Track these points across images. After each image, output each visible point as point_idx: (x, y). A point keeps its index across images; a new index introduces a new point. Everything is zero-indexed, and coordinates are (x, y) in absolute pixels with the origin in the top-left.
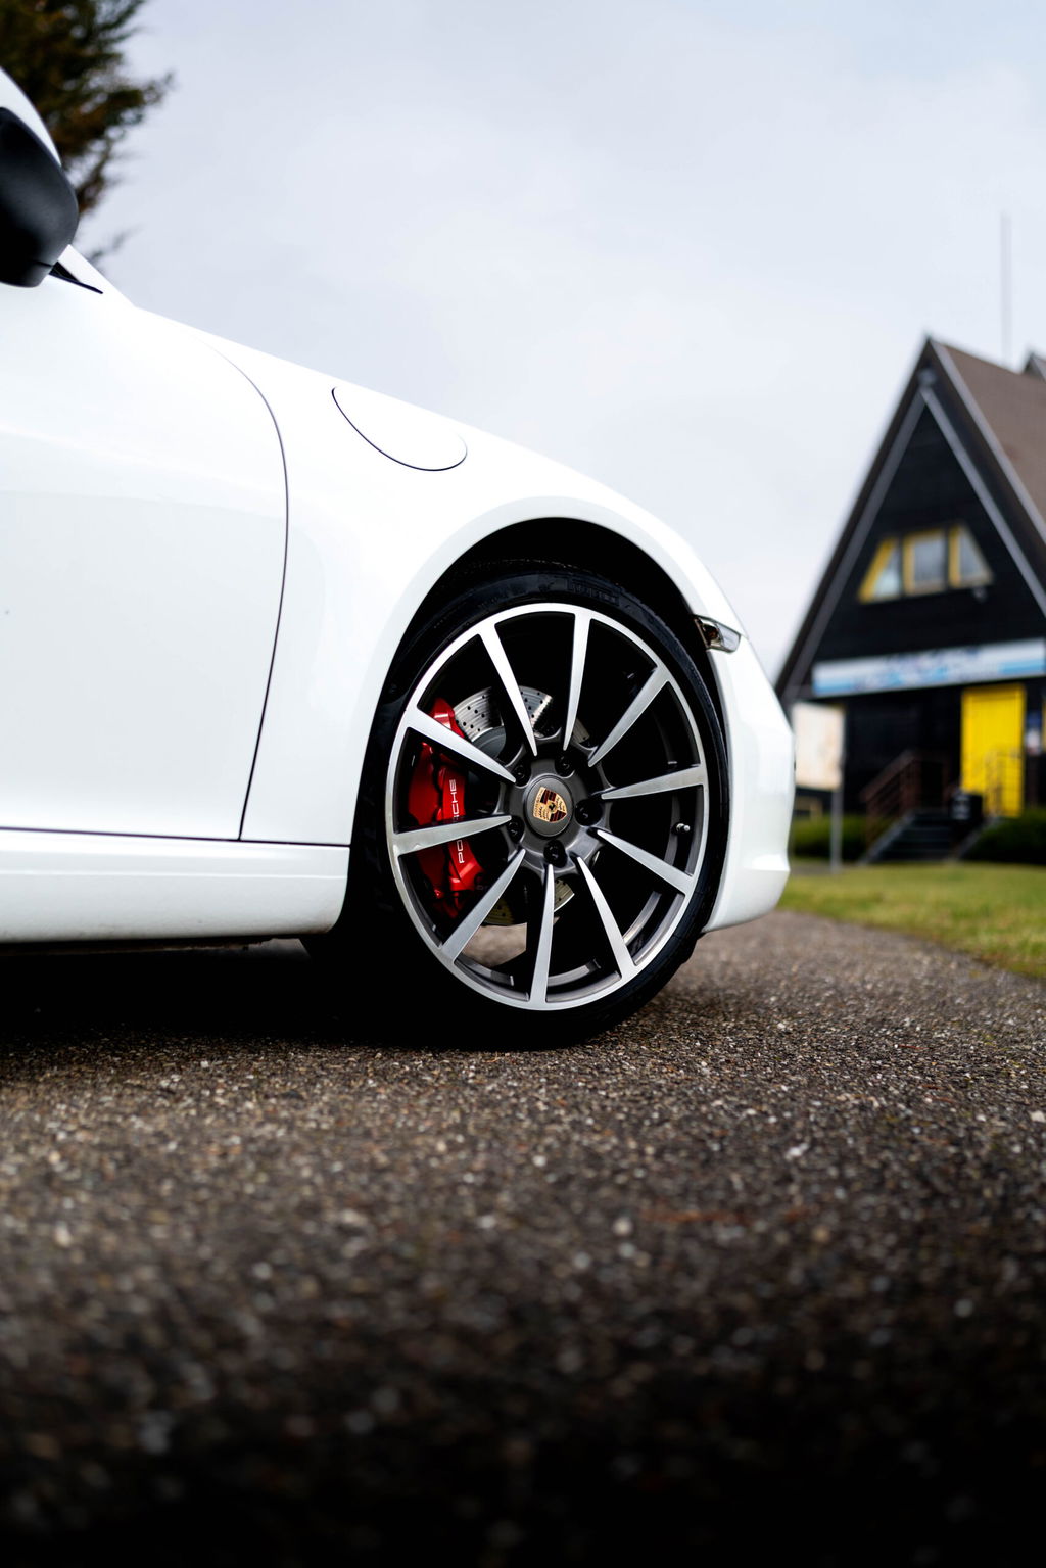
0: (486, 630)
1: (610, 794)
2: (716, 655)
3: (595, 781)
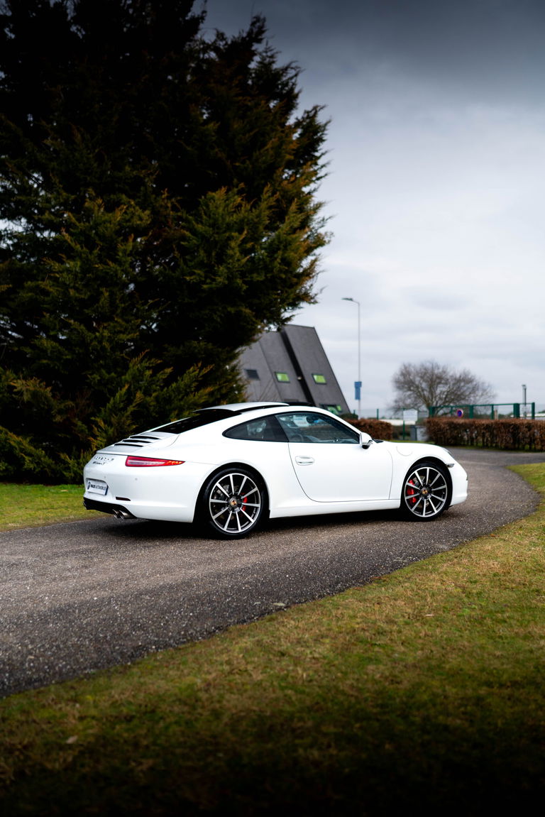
0: (416, 472)
1: (433, 490)
2: (450, 469)
3: (431, 488)
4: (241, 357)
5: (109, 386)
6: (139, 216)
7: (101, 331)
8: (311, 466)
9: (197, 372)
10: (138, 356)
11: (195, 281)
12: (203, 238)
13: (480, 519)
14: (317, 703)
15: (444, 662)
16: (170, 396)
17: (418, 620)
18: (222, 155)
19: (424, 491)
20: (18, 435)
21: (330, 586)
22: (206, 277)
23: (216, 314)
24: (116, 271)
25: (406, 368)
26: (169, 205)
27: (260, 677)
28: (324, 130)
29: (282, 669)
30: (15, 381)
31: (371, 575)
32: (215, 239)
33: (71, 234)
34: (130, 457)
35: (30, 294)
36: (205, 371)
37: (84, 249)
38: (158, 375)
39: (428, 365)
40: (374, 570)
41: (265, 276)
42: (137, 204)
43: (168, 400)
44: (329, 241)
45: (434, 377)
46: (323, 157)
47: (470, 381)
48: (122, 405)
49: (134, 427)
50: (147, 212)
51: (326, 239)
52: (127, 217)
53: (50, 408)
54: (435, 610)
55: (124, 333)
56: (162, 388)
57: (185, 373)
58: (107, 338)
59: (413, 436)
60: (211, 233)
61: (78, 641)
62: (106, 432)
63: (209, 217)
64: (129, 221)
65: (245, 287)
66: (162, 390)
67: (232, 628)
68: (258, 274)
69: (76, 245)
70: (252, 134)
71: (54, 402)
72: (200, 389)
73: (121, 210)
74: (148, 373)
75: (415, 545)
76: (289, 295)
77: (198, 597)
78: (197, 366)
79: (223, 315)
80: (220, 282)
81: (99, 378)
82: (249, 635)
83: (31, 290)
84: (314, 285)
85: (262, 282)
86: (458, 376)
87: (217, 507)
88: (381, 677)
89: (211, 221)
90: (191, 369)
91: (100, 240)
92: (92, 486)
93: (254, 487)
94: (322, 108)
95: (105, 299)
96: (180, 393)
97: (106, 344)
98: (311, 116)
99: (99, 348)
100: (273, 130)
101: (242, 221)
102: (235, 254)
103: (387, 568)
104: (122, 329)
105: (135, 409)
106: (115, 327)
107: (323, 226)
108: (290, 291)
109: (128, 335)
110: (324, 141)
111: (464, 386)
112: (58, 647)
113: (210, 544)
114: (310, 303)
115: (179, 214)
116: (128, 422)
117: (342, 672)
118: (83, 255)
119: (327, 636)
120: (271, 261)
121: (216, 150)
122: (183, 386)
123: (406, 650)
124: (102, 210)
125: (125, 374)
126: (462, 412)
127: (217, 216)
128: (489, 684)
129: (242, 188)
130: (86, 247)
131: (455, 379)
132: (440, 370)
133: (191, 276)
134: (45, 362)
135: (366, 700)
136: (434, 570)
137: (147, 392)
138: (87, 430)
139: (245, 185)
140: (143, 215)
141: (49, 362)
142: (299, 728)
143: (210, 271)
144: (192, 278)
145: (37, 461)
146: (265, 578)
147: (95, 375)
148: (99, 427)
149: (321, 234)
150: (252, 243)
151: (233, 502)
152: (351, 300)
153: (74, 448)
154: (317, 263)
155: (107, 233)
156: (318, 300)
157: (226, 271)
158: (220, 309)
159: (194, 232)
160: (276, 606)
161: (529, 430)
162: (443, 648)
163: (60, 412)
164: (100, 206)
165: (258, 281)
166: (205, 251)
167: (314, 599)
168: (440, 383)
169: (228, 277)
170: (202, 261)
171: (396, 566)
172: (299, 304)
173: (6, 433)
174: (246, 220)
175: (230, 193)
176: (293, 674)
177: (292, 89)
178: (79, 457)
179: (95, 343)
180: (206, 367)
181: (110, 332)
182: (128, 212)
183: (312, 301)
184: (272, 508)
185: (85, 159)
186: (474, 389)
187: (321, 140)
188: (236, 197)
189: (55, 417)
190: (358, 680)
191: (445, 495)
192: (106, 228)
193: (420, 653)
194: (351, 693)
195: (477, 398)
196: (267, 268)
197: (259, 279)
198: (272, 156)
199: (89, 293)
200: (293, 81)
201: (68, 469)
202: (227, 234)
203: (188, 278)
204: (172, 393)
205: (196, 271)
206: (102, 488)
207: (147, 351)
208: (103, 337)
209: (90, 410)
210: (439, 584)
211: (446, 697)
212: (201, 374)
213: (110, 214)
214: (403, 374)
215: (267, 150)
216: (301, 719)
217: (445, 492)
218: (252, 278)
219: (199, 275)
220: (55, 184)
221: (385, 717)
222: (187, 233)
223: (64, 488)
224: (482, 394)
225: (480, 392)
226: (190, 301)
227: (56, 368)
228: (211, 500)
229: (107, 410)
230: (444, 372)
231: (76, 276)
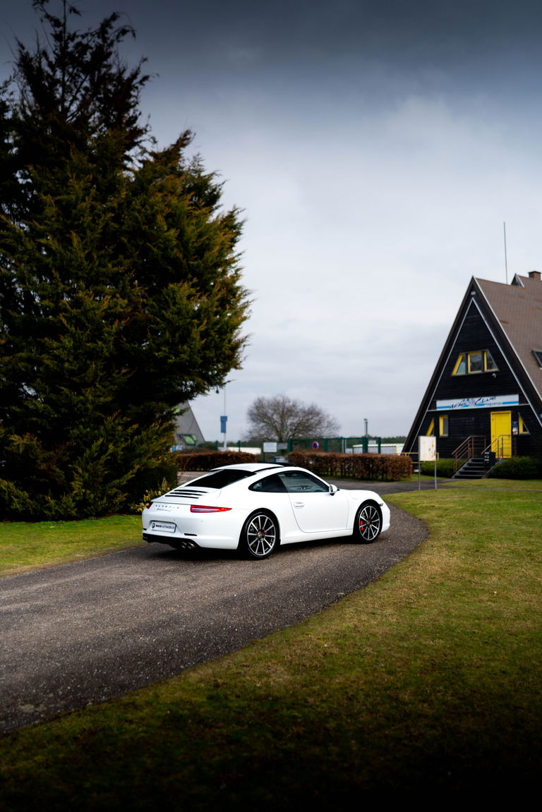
0: (365, 509)
1: (372, 522)
2: (381, 507)
5: (86, 440)
6: (120, 304)
8: (304, 508)
10: (111, 415)
11: (162, 356)
12: (170, 323)
14: (410, 629)
15: (450, 613)
18: (181, 256)
19: (368, 522)
21: (357, 584)
22: (170, 353)
24: (102, 348)
25: (259, 401)
26: (140, 294)
30: (12, 436)
31: (372, 577)
32: (178, 324)
33: (66, 318)
34: (193, 506)
36: (164, 427)
38: (127, 430)
39: (280, 399)
40: (370, 574)
43: (131, 449)
45: (285, 410)
47: (318, 414)
48: (96, 455)
49: (106, 472)
50: (126, 301)
52: (110, 305)
53: (37, 458)
55: (102, 396)
56: (127, 441)
57: (147, 427)
58: (90, 401)
60: (176, 319)
62: (83, 477)
63: (174, 305)
64: (113, 309)
65: (200, 361)
67: (331, 605)
68: (210, 350)
69: (71, 327)
70: (202, 240)
71: (40, 453)
73: (106, 299)
74: (120, 428)
77: (291, 592)
78: (158, 422)
80: (183, 358)
81: (78, 433)
83: (22, 359)
86: (307, 409)
87: (252, 538)
88: (428, 619)
89: (177, 310)
90: (153, 425)
91: (89, 323)
92: (158, 526)
93: (271, 525)
96: (142, 443)
97: (89, 406)
98: (231, 216)
99: (82, 409)
101: (200, 310)
102: (196, 337)
103: (376, 573)
104: (101, 394)
105: (109, 458)
106: (96, 392)
109: (105, 398)
111: (311, 419)
114: (237, 369)
115: (147, 301)
116: (102, 469)
118: (76, 335)
121: (176, 251)
122: (145, 439)
124: (91, 299)
125: (99, 429)
126: (318, 444)
127: (182, 306)
129: (195, 282)
130: (79, 329)
131: (305, 412)
132: (291, 404)
134: (35, 419)
135: (430, 627)
137: (117, 445)
138: (64, 476)
139: (197, 279)
140: (122, 303)
141: (38, 420)
143: (173, 347)
144: (160, 353)
145: (22, 502)
146: (314, 581)
147: (75, 431)
148: (77, 472)
151: (259, 535)
154: (247, 339)
155: (96, 318)
157: (188, 350)
159: (162, 317)
160: (341, 594)
163: (45, 461)
164: (89, 296)
166: (171, 333)
167: (356, 590)
168: (291, 415)
169: (190, 354)
170: (168, 341)
172: (230, 370)
174: (203, 310)
175: (186, 285)
178: (61, 498)
179: (80, 405)
180: (164, 423)
181: (92, 396)
182: (111, 300)
183: (238, 367)
184: (281, 538)
185: (78, 258)
186: (320, 422)
188: (192, 290)
189: (40, 466)
190: (419, 621)
191: (378, 525)
192: (95, 315)
193: (435, 610)
194: (421, 625)
195: (323, 429)
196: (217, 347)
197: (211, 355)
199: (78, 365)
200: (220, 187)
201: (49, 508)
202: (188, 321)
203: (156, 354)
204: (135, 444)
205: (163, 349)
206: (170, 527)
207: (118, 411)
208: (87, 400)
209: (66, 458)
212: (161, 429)
214: (257, 408)
216: (410, 634)
217: (378, 523)
218: (205, 354)
219: (165, 351)
224: (327, 426)
225: (326, 424)
226: (154, 371)
227: (43, 424)
228: (248, 534)
229: (84, 459)
230: (294, 406)
231: (69, 351)
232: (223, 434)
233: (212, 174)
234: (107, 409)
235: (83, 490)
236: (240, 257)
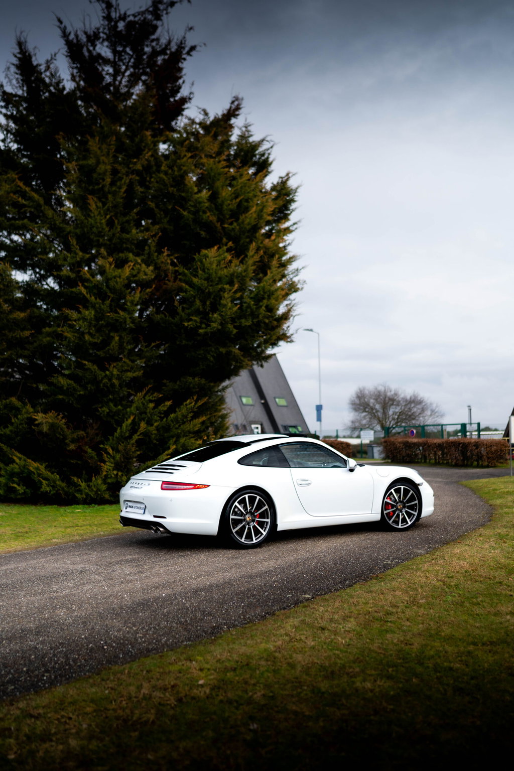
0: (392, 490)
1: (407, 505)
2: (420, 487)
3: (404, 504)
4: (230, 390)
5: (116, 418)
6: (144, 271)
7: (111, 369)
8: (310, 486)
9: (193, 404)
10: (141, 391)
11: (192, 326)
12: (200, 290)
13: (446, 529)
14: (358, 658)
15: (440, 631)
16: (169, 426)
17: (415, 605)
18: (213, 218)
19: (400, 506)
20: (35, 461)
21: (341, 582)
22: (201, 323)
23: (209, 354)
24: (125, 318)
25: (361, 391)
26: (169, 261)
27: (313, 643)
28: (295, 192)
29: (326, 638)
30: (36, 414)
31: (370, 573)
32: (209, 291)
33: (86, 287)
34: (164, 482)
35: (48, 339)
36: (200, 403)
37: (98, 300)
38: (160, 407)
39: (381, 388)
40: (371, 570)
41: (252, 322)
42: (142, 261)
43: (167, 429)
44: (302, 288)
45: (387, 399)
46: (293, 213)
47: (420, 402)
48: (127, 434)
49: (139, 453)
50: (151, 268)
51: (299, 286)
52: (135, 273)
53: (65, 438)
54: (426, 597)
55: (130, 371)
56: (162, 419)
57: (182, 404)
58: (116, 376)
59: (370, 454)
60: (206, 285)
61: (167, 624)
62: (114, 458)
63: (204, 271)
64: (135, 276)
65: (235, 331)
66: (162, 420)
67: (277, 613)
68: (246, 319)
69: (91, 296)
70: (238, 200)
71: (68, 432)
72: (195, 419)
73: (129, 267)
74: (151, 405)
75: (398, 551)
76: (271, 336)
77: (242, 592)
78: (193, 399)
79: (215, 355)
80: (214, 327)
81: (108, 411)
82: (293, 617)
83: (49, 334)
84: (291, 327)
85: (249, 326)
86: (409, 398)
87: (236, 522)
88: (398, 641)
89: (206, 275)
90: (188, 402)
91: (111, 292)
92: (130, 507)
93: (265, 505)
94: (294, 175)
95: (116, 343)
96: (177, 422)
97: (115, 381)
98: (284, 181)
99: (109, 385)
100: (255, 196)
101: (232, 275)
102: (228, 303)
103: (380, 569)
104: (129, 368)
105: (140, 437)
106: (122, 366)
107: (297, 275)
108: (272, 333)
109: (133, 373)
110: (295, 201)
111: (414, 407)
112: (154, 628)
113: (232, 553)
114: (287, 342)
115: (177, 268)
116: (133, 449)
117: (369, 639)
118: (97, 306)
119: (350, 617)
120: (256, 309)
121: (208, 214)
122: (180, 417)
123: (411, 624)
124: (113, 266)
125: (130, 406)
126: (415, 431)
127: (211, 271)
128: (475, 644)
129: (231, 247)
130: (100, 299)
131: (406, 401)
132: (393, 393)
133: (188, 322)
134: (61, 397)
135: (391, 655)
136: (418, 569)
137: (149, 423)
138: (96, 457)
139: (233, 243)
140: (147, 270)
141: (65, 397)
142: (351, 672)
143: (205, 318)
144: (190, 323)
145: (52, 484)
146: (288, 578)
147: (104, 409)
148: (108, 453)
149: (294, 282)
150: (241, 293)
151: (248, 518)
152: (311, 330)
153: (84, 472)
155: (118, 287)
156: (294, 340)
157: (219, 318)
158: (213, 349)
159: (191, 284)
160: (305, 598)
161: (477, 448)
162: (437, 623)
163: (73, 441)
164: (111, 264)
165: (246, 325)
166: (201, 301)
167: (331, 592)
168: (392, 404)
169: (221, 322)
170: (198, 309)
171: (386, 567)
172: (278, 343)
173: (25, 460)
174: (235, 274)
175: (220, 250)
176: (335, 641)
177: (268, 158)
178: (91, 480)
179: (106, 380)
180: (201, 399)
181: (118, 371)
182: (135, 268)
183: (289, 340)
184: (279, 522)
185: (98, 224)
186: (423, 410)
187: (293, 201)
188: (226, 254)
189: (69, 445)
190: (382, 643)
191: (416, 509)
192: (117, 282)
193: (421, 626)
194: (380, 651)
195: (426, 418)
196: (254, 315)
198: (255, 219)
199: (101, 338)
200: (269, 151)
201: (80, 491)
202: (220, 286)
203: (186, 324)
204: (171, 423)
205: (194, 318)
207: (150, 386)
208: (112, 374)
209: (99, 438)
210: (424, 579)
211: (446, 652)
212: (197, 406)
213: (120, 270)
214: (358, 397)
215: (252, 214)
216: (350, 667)
217: (416, 506)
218: (241, 323)
219: (195, 321)
220: (73, 245)
221: (407, 665)
222: (184, 285)
223: (78, 509)
224: (431, 415)
225: (429, 413)
226: (187, 343)
227: (71, 402)
228: (232, 517)
229: (115, 438)
230: (396, 394)
231: (90, 323)
232: (319, 423)
233: (263, 140)
234: (136, 385)
235: (115, 472)
236: (295, 226)
